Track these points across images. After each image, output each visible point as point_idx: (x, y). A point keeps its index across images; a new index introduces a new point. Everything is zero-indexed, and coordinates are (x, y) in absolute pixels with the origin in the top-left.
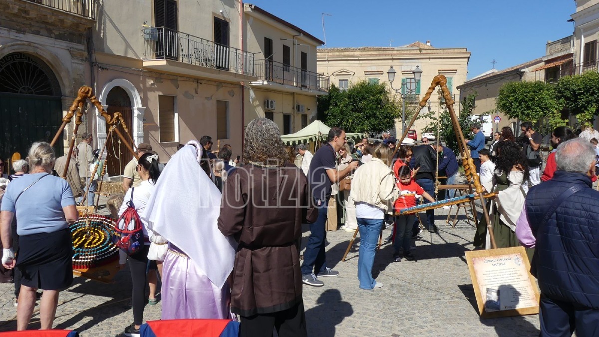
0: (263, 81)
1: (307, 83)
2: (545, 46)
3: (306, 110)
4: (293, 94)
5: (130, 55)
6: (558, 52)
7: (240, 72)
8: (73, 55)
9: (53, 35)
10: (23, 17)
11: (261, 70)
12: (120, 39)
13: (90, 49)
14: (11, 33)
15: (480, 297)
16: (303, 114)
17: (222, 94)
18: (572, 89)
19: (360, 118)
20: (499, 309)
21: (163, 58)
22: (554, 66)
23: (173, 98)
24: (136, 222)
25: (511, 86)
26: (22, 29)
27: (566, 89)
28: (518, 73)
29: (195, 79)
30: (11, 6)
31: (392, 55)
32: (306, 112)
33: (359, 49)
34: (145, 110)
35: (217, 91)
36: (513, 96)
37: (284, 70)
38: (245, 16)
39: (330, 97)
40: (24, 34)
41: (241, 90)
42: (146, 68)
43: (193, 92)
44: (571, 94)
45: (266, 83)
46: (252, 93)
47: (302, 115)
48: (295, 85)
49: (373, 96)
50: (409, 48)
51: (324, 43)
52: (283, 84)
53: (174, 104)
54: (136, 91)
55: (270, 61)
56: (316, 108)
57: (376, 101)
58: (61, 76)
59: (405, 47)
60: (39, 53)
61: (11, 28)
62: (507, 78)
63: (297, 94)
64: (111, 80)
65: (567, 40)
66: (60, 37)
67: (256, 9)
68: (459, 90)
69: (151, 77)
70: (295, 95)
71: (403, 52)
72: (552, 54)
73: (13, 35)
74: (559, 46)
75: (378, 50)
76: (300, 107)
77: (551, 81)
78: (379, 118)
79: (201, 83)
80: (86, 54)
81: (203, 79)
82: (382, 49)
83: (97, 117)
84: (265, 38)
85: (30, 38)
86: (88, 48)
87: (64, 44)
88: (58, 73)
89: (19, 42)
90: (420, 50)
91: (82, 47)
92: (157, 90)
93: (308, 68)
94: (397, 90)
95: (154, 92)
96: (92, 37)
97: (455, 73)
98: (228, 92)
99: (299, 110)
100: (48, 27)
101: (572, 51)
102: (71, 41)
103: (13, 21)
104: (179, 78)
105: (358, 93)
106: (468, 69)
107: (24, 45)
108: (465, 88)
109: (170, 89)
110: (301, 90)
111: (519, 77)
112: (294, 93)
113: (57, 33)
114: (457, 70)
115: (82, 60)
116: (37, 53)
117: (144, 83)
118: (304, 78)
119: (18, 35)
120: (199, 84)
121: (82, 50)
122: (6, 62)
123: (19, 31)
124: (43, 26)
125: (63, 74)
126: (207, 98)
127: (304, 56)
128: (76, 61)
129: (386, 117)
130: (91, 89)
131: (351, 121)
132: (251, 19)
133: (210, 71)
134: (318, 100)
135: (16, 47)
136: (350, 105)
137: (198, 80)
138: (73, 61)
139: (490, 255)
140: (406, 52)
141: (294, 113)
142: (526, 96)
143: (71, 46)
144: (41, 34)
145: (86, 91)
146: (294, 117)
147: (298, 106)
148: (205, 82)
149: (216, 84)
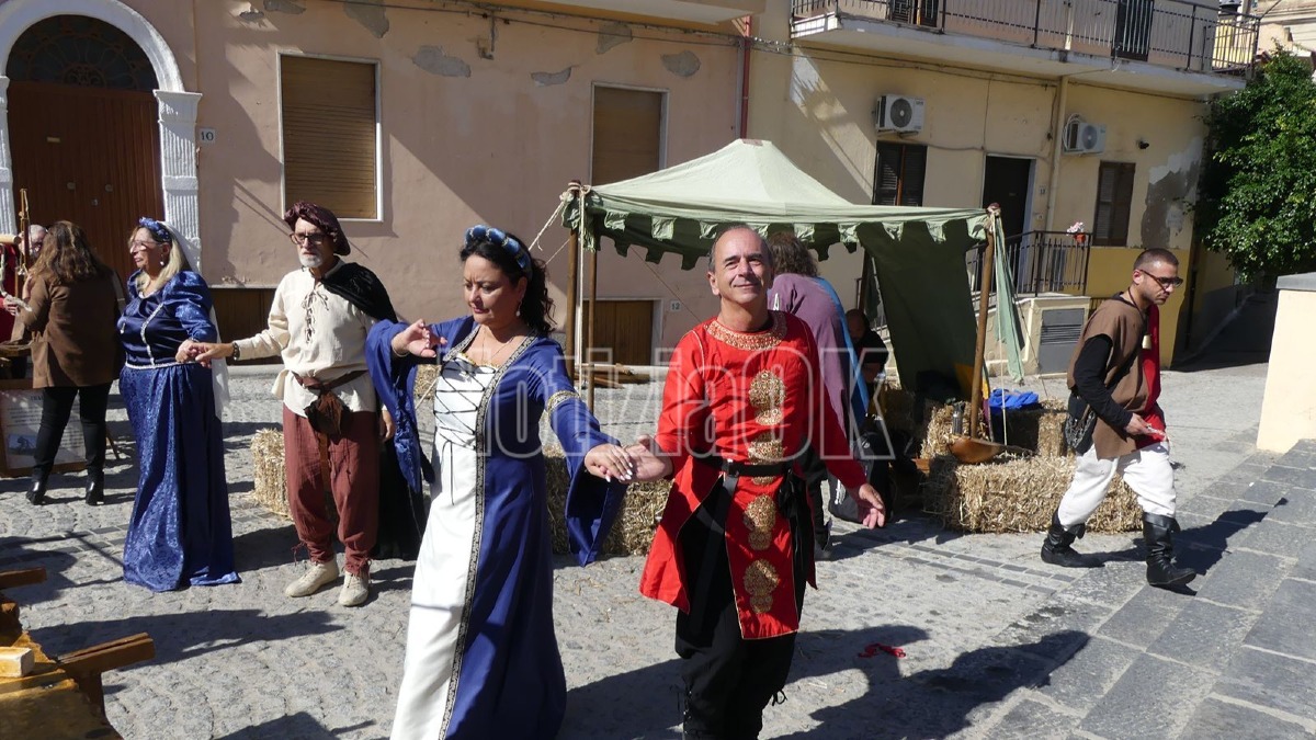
3: (1133, 147)
4: (1053, 83)
16: (1110, 158)
17: (626, 67)
23: (373, 69)
32: (1134, 154)
34: (203, 103)
35: (599, 52)
41: (741, 54)
43: (468, 52)
45: (833, 24)
46: (805, 71)
47: (1106, 165)
53: (374, 92)
63: (1073, 83)
70: (1065, 85)
76: (1082, 131)
79: (506, 21)
81: (522, 5)
92: (277, 37)
95: (259, 44)
98: (665, 58)
112: (1061, 78)
120: (497, 24)
126: (546, 78)
141: (1052, 154)
147: (1073, 131)
148: (519, 15)
149: (596, 25)
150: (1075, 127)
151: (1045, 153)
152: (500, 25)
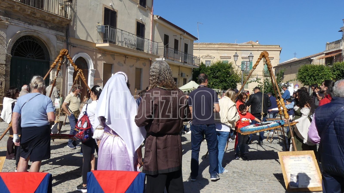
0: (162, 58)
1: (188, 61)
2: (326, 45)
3: (186, 76)
4: (179, 67)
5: (89, 40)
6: (333, 49)
7: (150, 52)
8: (58, 39)
9: (48, 27)
10: (33, 17)
11: (161, 52)
12: (84, 31)
13: (67, 36)
14: (26, 25)
15: (287, 179)
17: (139, 65)
18: (341, 70)
19: (217, 82)
20: (298, 187)
21: (107, 42)
22: (331, 56)
23: (111, 65)
24: (87, 124)
25: (305, 67)
26: (32, 23)
27: (338, 69)
28: (309, 60)
29: (124, 55)
30: (27, 10)
31: (236, 48)
32: (186, 77)
33: (218, 44)
34: (96, 71)
35: (136, 62)
36: (306, 73)
37: (174, 53)
38: (154, 22)
39: (200, 69)
40: (32, 25)
41: (150, 63)
42: (97, 47)
43: (123, 62)
44: (341, 72)
45: (164, 59)
47: (184, 79)
48: (180, 61)
49: (225, 69)
50: (246, 45)
51: (198, 39)
52: (174, 60)
53: (111, 69)
54: (91, 60)
55: (167, 47)
56: (192, 75)
57: (226, 73)
58: (51, 49)
59: (244, 44)
60: (40, 37)
61: (25, 22)
62: (303, 63)
63: (181, 67)
64: (78, 53)
65: (338, 42)
66: (52, 28)
67: (161, 18)
68: (275, 69)
69: (100, 53)
70: (180, 67)
71: (242, 46)
72: (329, 50)
73: (27, 26)
74: (333, 45)
75: (228, 45)
76: (183, 74)
77: (329, 65)
78: (228, 82)
79: (127, 58)
80: (65, 38)
81: (129, 55)
82: (230, 44)
83: (69, 73)
84: (165, 35)
85: (35, 28)
86: (66, 35)
87: (54, 32)
88: (49, 48)
89: (29, 30)
90: (253, 46)
91: (63, 34)
92: (103, 60)
93: (189, 52)
94: (239, 66)
95: (101, 61)
96: (69, 29)
97: (273, 59)
98: (143, 63)
99: (182, 76)
100: (46, 22)
101: (341, 48)
102: (57, 31)
103: (27, 18)
104: (115, 54)
105: (216, 67)
106: (280, 57)
107: (32, 31)
108: (278, 68)
109: (110, 60)
110: (184, 64)
111: (310, 63)
112: (180, 66)
113: (50, 26)
114: (273, 58)
115: (62, 41)
116: (38, 36)
117: (96, 56)
118: (186, 58)
119: (29, 26)
120: (126, 58)
121: (63, 36)
122: (22, 40)
123: (30, 24)
124: (43, 22)
125: (52, 49)
126: (131, 66)
127: (186, 46)
128: (59, 42)
129: (232, 82)
130: (67, 51)
131: (212, 83)
132: (157, 24)
133: (133, 51)
134: (193, 71)
135: (27, 32)
136: (211, 74)
137: (126, 56)
138: (57, 42)
139: (293, 155)
140: (244, 46)
141: (179, 77)
142: (314, 73)
143: (57, 33)
144: (41, 26)
145: (64, 52)
146: (179, 80)
147: (182, 74)
148: (130, 57)
149: (136, 58)
150: (182, 73)
151: (178, 77)
152: (127, 59)
